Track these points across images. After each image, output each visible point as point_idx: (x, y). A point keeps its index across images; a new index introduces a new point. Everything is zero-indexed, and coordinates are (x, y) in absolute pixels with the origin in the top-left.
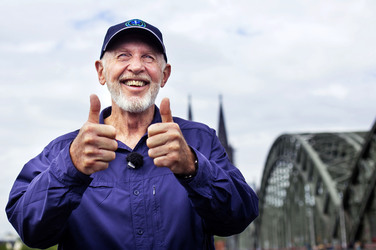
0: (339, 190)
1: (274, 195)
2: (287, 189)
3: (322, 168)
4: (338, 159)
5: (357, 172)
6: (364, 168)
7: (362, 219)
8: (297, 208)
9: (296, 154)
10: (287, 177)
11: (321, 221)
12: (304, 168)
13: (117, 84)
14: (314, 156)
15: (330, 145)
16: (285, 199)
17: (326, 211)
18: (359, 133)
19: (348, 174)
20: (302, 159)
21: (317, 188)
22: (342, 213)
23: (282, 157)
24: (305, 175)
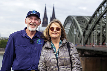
0: (82, 31)
2: (69, 30)
3: (79, 25)
4: (83, 23)
5: (87, 27)
6: (89, 26)
7: (88, 39)
8: (71, 35)
9: (72, 21)
10: (69, 27)
11: (77, 38)
12: (74, 25)
13: (29, 25)
14: (77, 22)
15: (81, 19)
16: (68, 32)
17: (79, 36)
18: (89, 17)
19: (85, 27)
20: (74, 23)
21: (77, 30)
22: (83, 37)
23: (68, 22)
24: (74, 27)
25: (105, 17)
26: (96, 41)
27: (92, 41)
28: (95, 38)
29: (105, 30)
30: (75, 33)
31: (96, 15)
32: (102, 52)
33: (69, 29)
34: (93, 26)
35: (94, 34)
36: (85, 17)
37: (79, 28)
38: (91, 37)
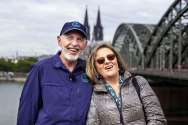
0: (142, 47)
1: (117, 47)
2: (123, 45)
3: (137, 38)
4: (143, 35)
5: (150, 40)
6: (153, 39)
7: (150, 59)
8: (126, 52)
9: (127, 32)
10: (123, 40)
11: (135, 58)
12: (130, 37)
13: (66, 49)
14: (134, 33)
15: (141, 29)
16: (121, 49)
17: (137, 55)
18: (153, 25)
19: (147, 41)
20: (129, 34)
21: (134, 45)
22: (143, 56)
23: (121, 32)
24: (130, 40)
25: (177, 26)
26: (164, 62)
27: (157, 63)
28: (162, 57)
29: (177, 45)
31: (163, 23)
32: (173, 79)
34: (158, 39)
35: (161, 52)
36: (148, 25)
37: (138, 42)
38: (156, 56)
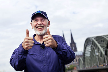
0: (104, 50)
1: (87, 53)
2: (90, 52)
3: (99, 45)
4: (103, 42)
8: (94, 56)
9: (92, 43)
10: (90, 48)
11: (100, 59)
12: (94, 46)
13: (35, 28)
14: (96, 42)
15: (100, 39)
16: (90, 54)
17: (101, 56)
18: (107, 35)
19: (106, 46)
21: (98, 51)
22: (105, 56)
23: (88, 44)
24: (95, 48)
30: (97, 54)
33: (90, 50)
36: (104, 36)
